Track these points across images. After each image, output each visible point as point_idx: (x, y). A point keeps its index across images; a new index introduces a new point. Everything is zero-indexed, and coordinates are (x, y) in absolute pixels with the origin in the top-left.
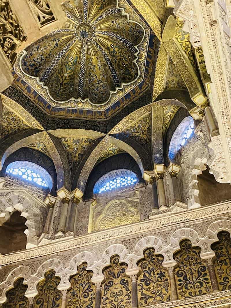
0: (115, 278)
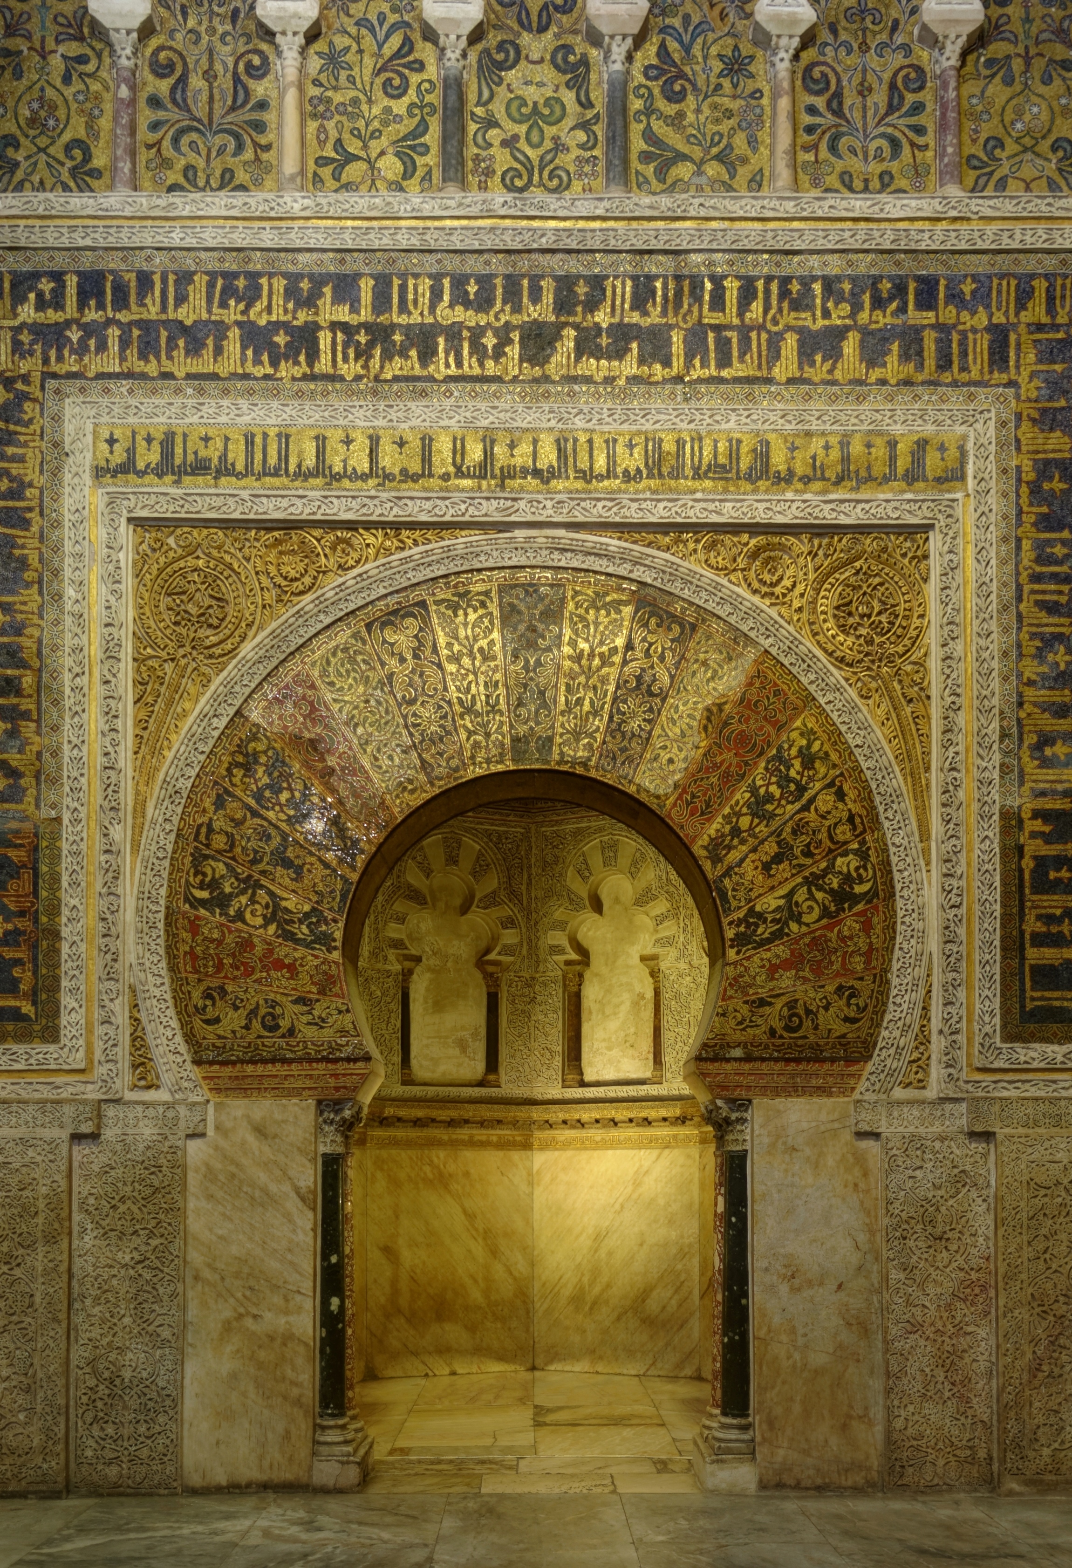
0: (529, 30)
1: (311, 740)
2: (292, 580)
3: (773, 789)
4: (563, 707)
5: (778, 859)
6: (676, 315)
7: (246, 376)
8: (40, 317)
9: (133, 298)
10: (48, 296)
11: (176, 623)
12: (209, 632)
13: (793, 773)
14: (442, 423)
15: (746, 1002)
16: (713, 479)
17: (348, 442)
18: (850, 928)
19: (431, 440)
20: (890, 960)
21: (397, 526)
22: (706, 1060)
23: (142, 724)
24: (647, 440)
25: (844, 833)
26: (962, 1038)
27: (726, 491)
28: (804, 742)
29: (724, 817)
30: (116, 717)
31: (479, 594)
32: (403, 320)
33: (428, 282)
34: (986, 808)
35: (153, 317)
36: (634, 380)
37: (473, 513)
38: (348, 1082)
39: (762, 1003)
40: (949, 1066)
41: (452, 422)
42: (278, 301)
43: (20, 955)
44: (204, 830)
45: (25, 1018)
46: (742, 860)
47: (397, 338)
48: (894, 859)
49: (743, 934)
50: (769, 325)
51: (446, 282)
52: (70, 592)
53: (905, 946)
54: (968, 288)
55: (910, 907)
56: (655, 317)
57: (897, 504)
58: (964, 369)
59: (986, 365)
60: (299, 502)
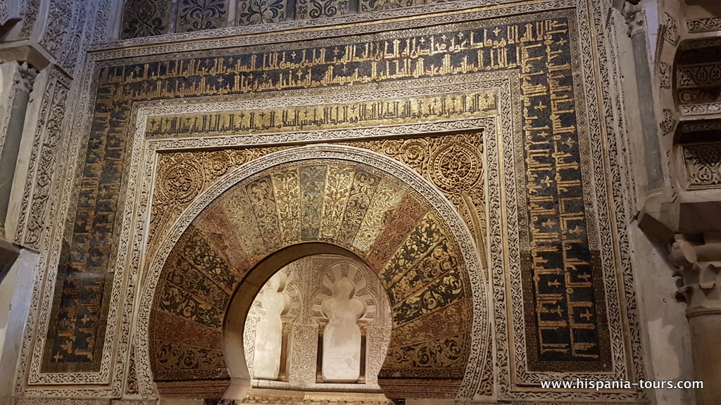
1: (219, 235)
2: (218, 170)
3: (414, 246)
4: (324, 215)
5: (416, 279)
6: (374, 56)
7: (206, 95)
8: (134, 81)
9: (167, 71)
10: (138, 73)
11: (171, 190)
12: (184, 192)
13: (423, 239)
14: (279, 106)
15: (401, 348)
16: (387, 119)
17: (242, 116)
18: (451, 311)
19: (274, 112)
20: (471, 327)
21: (260, 147)
22: (383, 378)
23: (152, 232)
24: (360, 105)
25: (447, 266)
26: (508, 368)
27: (392, 123)
28: (428, 225)
29: (392, 260)
30: (141, 229)
31: (292, 171)
32: (267, 69)
33: (277, 54)
34: (514, 252)
35: (174, 76)
36: (355, 83)
37: (290, 140)
38: (220, 390)
39: (410, 349)
40: (501, 383)
41: (283, 105)
42: (220, 66)
43: (91, 332)
44: (171, 275)
45: (89, 360)
46: (400, 280)
47: (264, 76)
48: (471, 278)
49: (400, 314)
50: (411, 56)
51: (284, 54)
52: (131, 181)
53: (477, 320)
54: (496, 32)
55: (479, 301)
56: (365, 58)
57: (467, 122)
58: (496, 63)
59: (506, 62)
60: (222, 140)
